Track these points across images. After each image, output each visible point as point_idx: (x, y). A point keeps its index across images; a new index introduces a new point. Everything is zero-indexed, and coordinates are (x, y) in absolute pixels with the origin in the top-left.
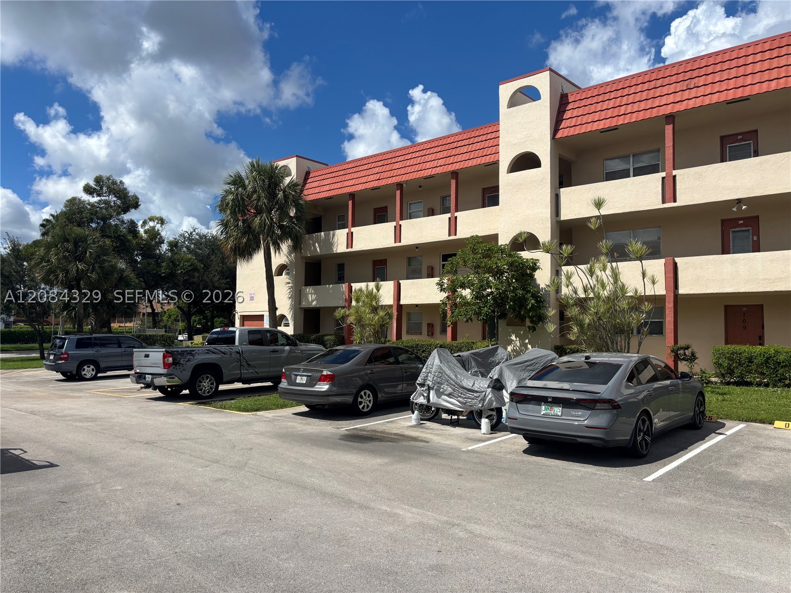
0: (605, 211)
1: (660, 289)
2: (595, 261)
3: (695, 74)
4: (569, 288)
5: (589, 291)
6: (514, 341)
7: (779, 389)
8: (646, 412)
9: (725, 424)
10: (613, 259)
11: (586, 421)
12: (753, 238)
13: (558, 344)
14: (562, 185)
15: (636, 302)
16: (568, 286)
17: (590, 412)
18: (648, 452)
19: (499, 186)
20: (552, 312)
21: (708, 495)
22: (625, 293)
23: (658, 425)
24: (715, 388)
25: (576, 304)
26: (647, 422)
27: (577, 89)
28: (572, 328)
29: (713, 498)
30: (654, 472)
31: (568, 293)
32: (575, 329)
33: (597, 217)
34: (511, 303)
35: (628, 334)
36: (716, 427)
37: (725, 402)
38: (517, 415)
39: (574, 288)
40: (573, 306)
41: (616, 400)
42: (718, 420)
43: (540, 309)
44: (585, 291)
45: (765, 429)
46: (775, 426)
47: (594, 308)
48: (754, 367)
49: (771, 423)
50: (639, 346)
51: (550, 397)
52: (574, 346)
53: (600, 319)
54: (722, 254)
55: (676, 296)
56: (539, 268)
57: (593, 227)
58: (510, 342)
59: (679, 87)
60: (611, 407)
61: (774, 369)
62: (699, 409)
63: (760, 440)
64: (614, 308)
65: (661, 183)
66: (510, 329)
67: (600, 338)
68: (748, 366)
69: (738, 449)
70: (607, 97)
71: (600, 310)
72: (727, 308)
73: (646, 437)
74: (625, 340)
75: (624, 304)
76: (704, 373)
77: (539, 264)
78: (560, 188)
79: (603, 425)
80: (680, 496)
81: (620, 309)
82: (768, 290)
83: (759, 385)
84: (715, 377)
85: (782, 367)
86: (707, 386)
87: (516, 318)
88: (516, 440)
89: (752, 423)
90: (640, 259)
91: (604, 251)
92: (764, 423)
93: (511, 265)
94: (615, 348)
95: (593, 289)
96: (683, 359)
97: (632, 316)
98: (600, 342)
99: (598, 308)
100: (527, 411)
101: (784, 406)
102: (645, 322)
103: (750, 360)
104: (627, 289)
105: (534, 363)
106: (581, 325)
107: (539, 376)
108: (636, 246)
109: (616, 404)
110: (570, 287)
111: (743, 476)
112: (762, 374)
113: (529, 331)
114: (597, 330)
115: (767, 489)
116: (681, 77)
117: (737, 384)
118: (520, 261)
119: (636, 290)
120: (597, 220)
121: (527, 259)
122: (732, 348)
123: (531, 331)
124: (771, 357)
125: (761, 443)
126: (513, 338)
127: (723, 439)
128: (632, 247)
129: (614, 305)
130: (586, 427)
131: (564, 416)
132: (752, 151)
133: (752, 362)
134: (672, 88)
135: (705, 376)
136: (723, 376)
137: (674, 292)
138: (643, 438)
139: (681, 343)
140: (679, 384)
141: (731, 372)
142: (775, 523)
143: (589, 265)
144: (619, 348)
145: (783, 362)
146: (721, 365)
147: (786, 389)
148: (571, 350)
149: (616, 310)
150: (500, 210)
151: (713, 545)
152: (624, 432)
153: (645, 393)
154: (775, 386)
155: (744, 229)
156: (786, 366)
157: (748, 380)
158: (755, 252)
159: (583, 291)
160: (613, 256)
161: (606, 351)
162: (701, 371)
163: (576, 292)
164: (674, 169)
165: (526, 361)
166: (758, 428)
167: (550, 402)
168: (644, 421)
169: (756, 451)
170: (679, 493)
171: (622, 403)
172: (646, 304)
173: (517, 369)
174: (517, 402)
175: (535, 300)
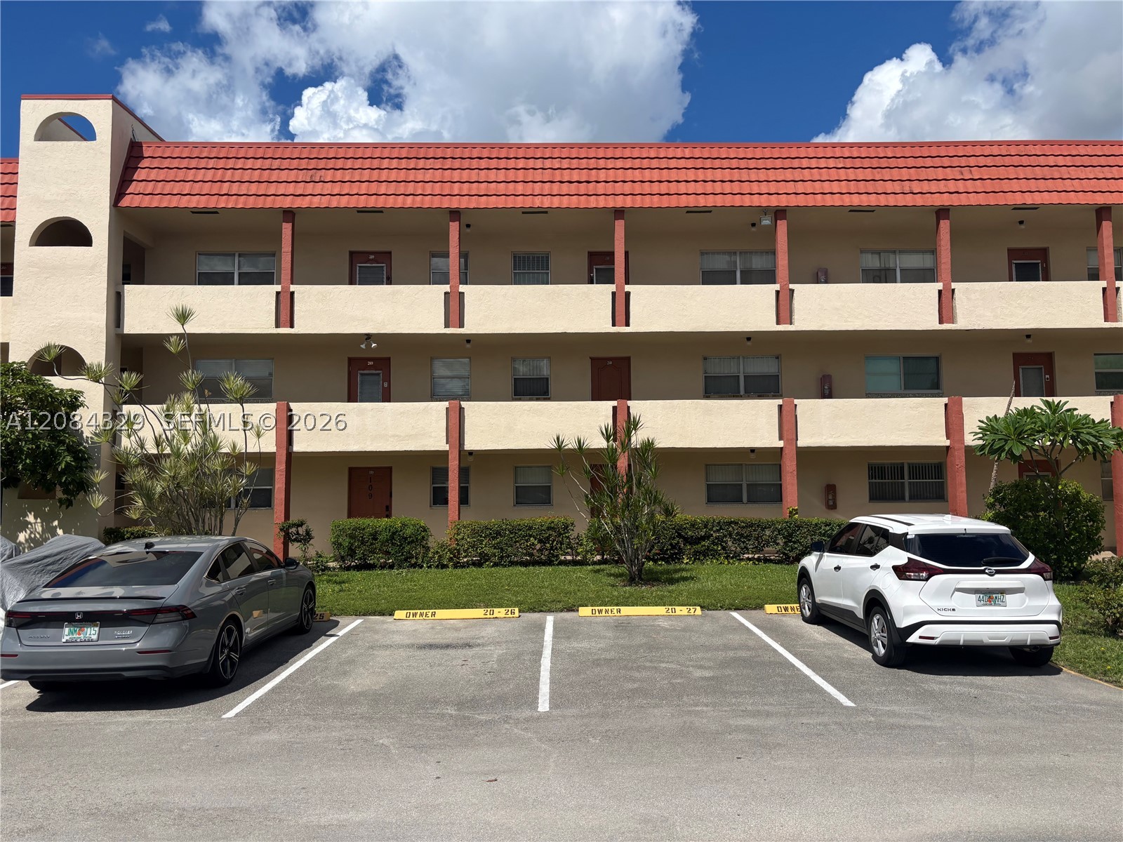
0: (192, 327)
1: (268, 444)
2: (176, 400)
3: (322, 164)
4: (131, 438)
5: (164, 444)
6: (31, 524)
7: (404, 570)
8: (234, 620)
9: (339, 622)
10: (202, 399)
11: (138, 644)
12: (383, 384)
13: (112, 525)
14: (127, 279)
15: (233, 461)
16: (129, 436)
17: (146, 628)
18: (234, 676)
19: (13, 264)
20: (100, 476)
21: (307, 721)
22: (217, 449)
23: (250, 635)
24: (332, 576)
25: (141, 464)
26: (235, 633)
27: (157, 140)
28: (133, 500)
29: (312, 723)
30: (239, 703)
31: (129, 446)
32: (140, 503)
33: (181, 336)
34: (28, 461)
35: (221, 507)
36: (327, 627)
37: (342, 593)
38: (18, 649)
39: (140, 439)
40: (137, 466)
41: (189, 607)
42: (331, 618)
43: (81, 471)
44: (158, 443)
45: (383, 622)
46: (395, 617)
47: (169, 470)
48: (378, 545)
49: (391, 614)
50: (236, 525)
51: (79, 613)
52: (136, 529)
53: (178, 486)
54: (349, 402)
55: (290, 454)
56: (82, 405)
57: (172, 349)
58: (25, 526)
59: (301, 176)
60: (180, 618)
61: (401, 545)
62: (308, 606)
63: (376, 637)
64: (202, 471)
65: (274, 299)
66: (25, 504)
67: (178, 515)
68: (372, 544)
69: (350, 652)
70: (203, 163)
71: (179, 473)
72: (351, 471)
73: (233, 655)
74: (216, 517)
75: (216, 465)
76: (320, 556)
77: (84, 400)
78: (124, 284)
79: (167, 646)
80: (270, 730)
81: (210, 472)
82: (397, 449)
83: (382, 567)
84: (334, 561)
85: (409, 543)
86: (322, 574)
87: (36, 486)
88: (15, 691)
89: (370, 617)
90: (241, 400)
91: (190, 386)
92: (383, 615)
93: (30, 397)
94: (201, 528)
95: (170, 442)
96: (296, 540)
97: (227, 482)
98: (178, 521)
99: (176, 470)
100: (36, 638)
101: (408, 592)
102: (245, 490)
103: (374, 536)
104: (220, 443)
105: (59, 560)
106: (148, 495)
107: (67, 579)
108: (235, 382)
109: (189, 612)
110: (133, 438)
111: (352, 687)
112: (387, 553)
113: (60, 506)
114: (174, 503)
115: (376, 698)
116: (304, 164)
117: (358, 568)
118: (48, 392)
119: (234, 445)
120: (180, 340)
121: (62, 390)
122: (355, 521)
123: (64, 506)
124: (397, 532)
125: (377, 641)
126: (31, 518)
127: (334, 642)
128: (230, 384)
129: (201, 466)
130: (139, 653)
131: (102, 640)
132: (385, 277)
133: (377, 539)
134: (292, 176)
135: (322, 561)
136: (343, 559)
137: (287, 449)
138: (229, 657)
139: (294, 518)
140: (282, 574)
141: (352, 552)
142: (381, 741)
143: (165, 406)
144: (207, 528)
145: (410, 537)
146: (341, 544)
147: (412, 570)
148: (132, 534)
149: (204, 474)
150: (14, 305)
151: (303, 788)
152: (198, 654)
153: (234, 592)
154: (400, 567)
155: (374, 372)
156: (412, 542)
157: (372, 562)
158: (385, 402)
159: (153, 443)
160: (202, 395)
161: (188, 534)
162: (317, 554)
163: (142, 446)
164: (292, 284)
165: (46, 557)
166: (375, 622)
167: (80, 621)
168: (230, 632)
169: (371, 651)
170: (269, 726)
171: (199, 609)
172: (247, 464)
173: (27, 572)
174: (18, 627)
175: (73, 457)
